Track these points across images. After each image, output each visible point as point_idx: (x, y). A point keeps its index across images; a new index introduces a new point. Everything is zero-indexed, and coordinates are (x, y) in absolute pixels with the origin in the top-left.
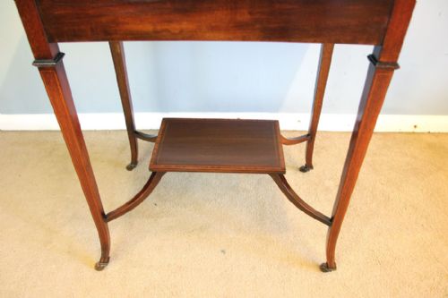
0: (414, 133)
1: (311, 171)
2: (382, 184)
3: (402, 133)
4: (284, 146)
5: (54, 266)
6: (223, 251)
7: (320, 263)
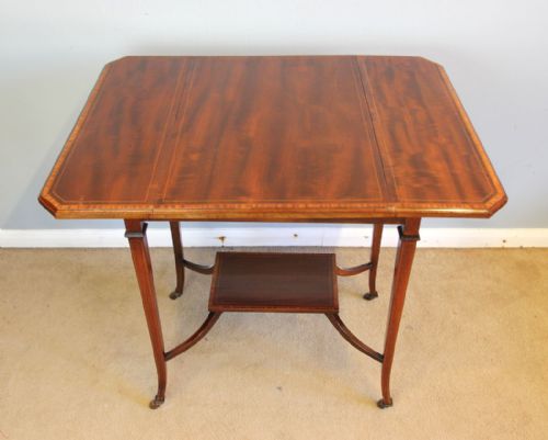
0: (503, 248)
1: (376, 299)
2: (455, 313)
3: (489, 249)
4: (339, 277)
5: (106, 406)
6: (280, 388)
7: (378, 399)
